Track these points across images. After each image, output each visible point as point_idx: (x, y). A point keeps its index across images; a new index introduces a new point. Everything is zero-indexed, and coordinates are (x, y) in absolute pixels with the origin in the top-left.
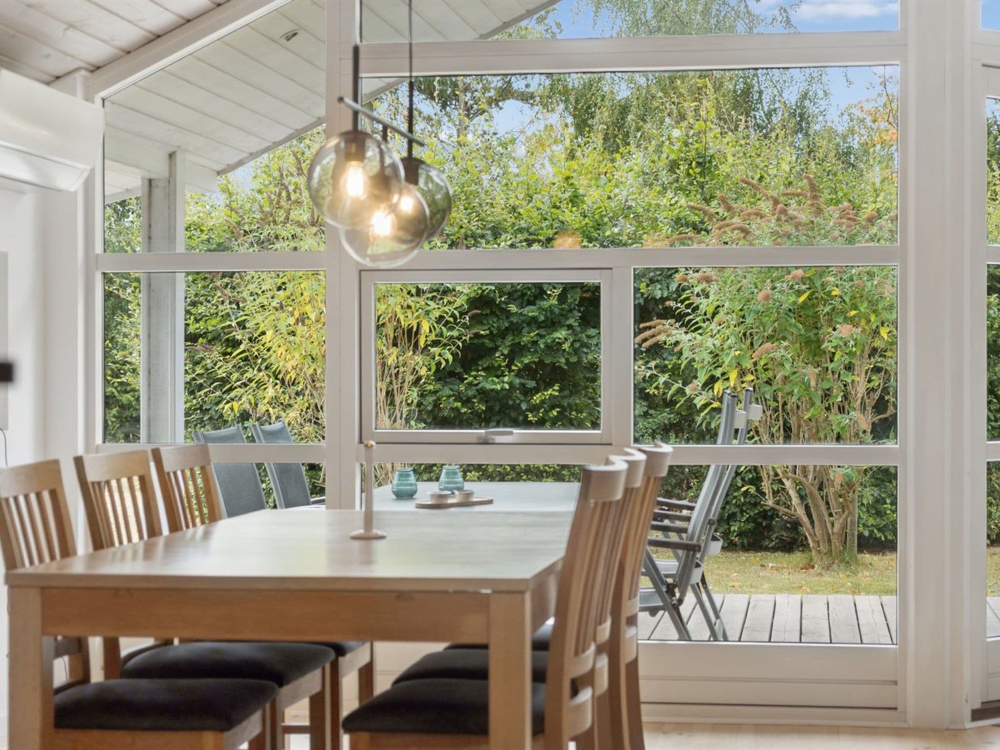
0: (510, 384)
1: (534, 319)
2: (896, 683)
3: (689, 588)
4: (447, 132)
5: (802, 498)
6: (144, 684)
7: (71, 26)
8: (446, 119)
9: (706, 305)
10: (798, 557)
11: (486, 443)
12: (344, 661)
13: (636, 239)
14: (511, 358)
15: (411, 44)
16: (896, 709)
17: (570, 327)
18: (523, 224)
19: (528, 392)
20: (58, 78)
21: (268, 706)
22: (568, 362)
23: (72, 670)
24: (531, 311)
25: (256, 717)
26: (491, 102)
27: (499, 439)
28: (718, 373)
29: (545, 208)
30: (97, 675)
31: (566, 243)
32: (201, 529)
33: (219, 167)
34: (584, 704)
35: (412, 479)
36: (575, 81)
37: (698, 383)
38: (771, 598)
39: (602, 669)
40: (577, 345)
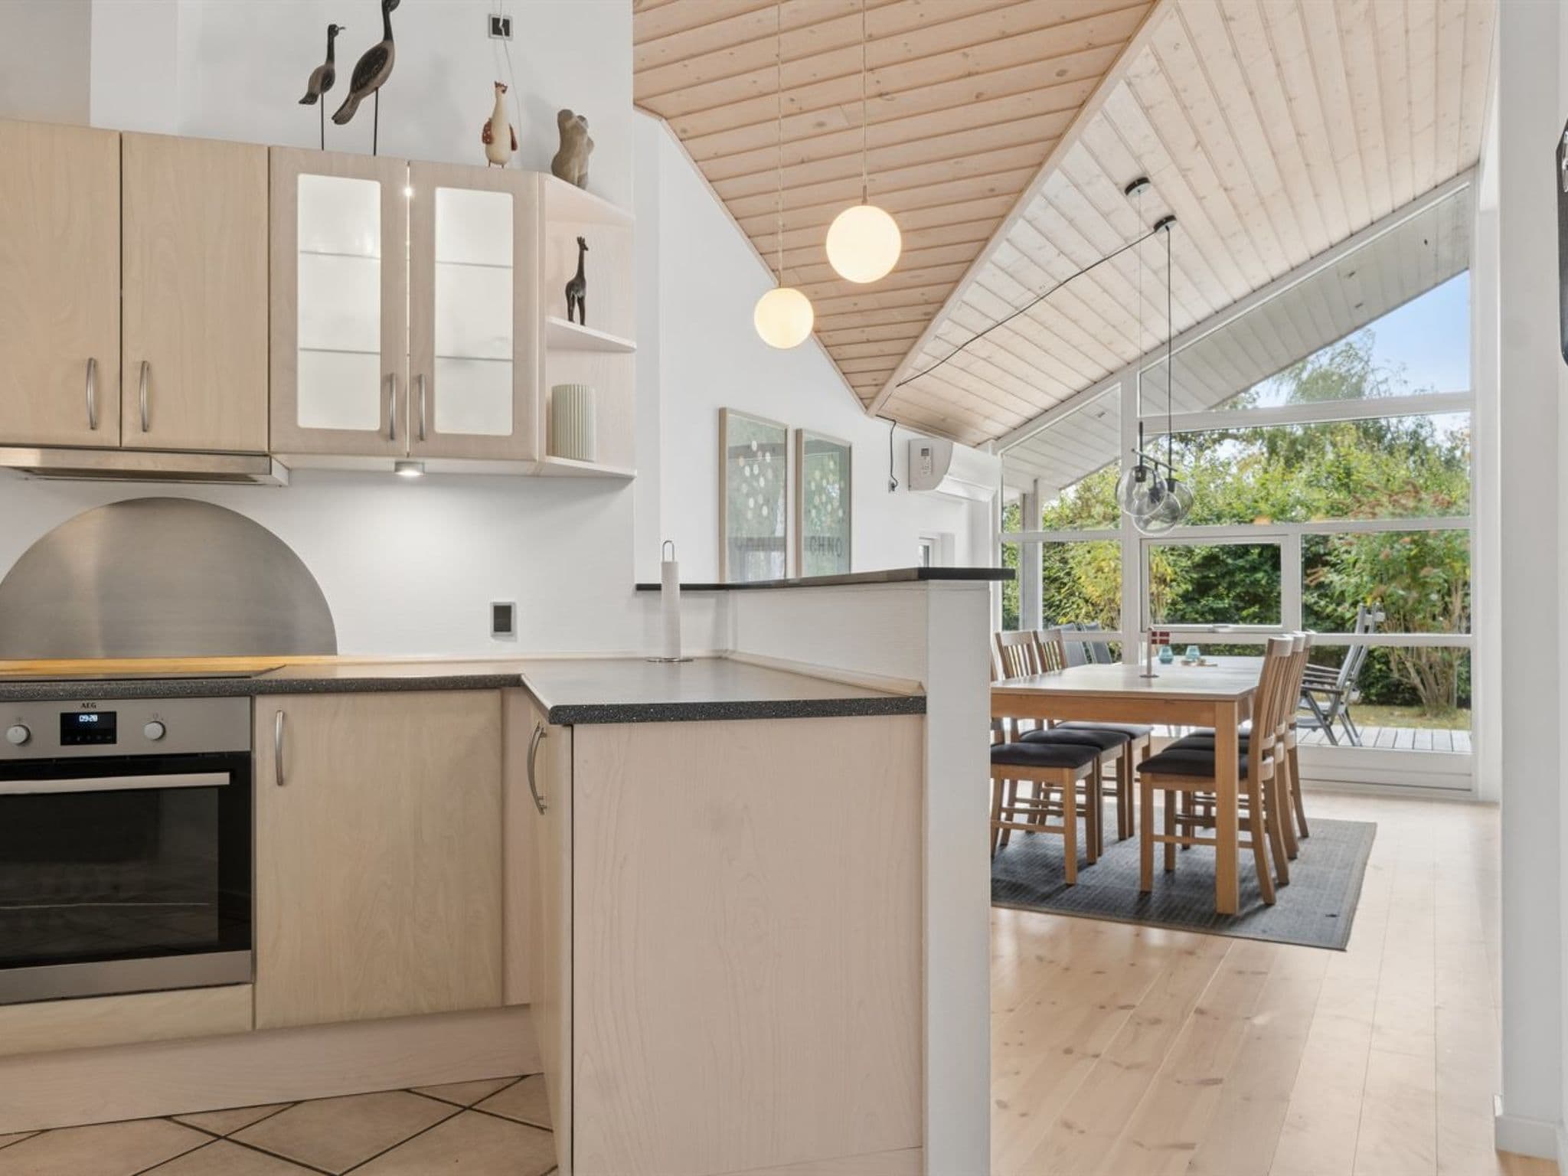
0: (1230, 604)
1: (1243, 567)
2: (1470, 775)
3: (1337, 717)
4: (1189, 459)
5: (1418, 672)
6: (1032, 745)
7: (987, 417)
8: (1188, 452)
9: (1351, 558)
10: (1416, 710)
11: (1214, 632)
12: (1135, 742)
13: (1307, 519)
14: (1229, 589)
15: (1170, 417)
16: (1469, 790)
17: (1265, 571)
18: (1235, 512)
19: (1238, 609)
20: (979, 444)
21: (1095, 760)
22: (1264, 592)
23: (996, 738)
24: (1241, 562)
25: (1090, 764)
26: (1215, 441)
27: (1221, 630)
28: (1359, 598)
29: (1248, 503)
30: (1008, 741)
31: (1262, 522)
32: (1057, 671)
33: (1060, 486)
34: (1269, 764)
35: (1170, 653)
36: (1267, 429)
37: (1347, 605)
38: (1395, 729)
39: (1279, 750)
40: (1270, 581)
